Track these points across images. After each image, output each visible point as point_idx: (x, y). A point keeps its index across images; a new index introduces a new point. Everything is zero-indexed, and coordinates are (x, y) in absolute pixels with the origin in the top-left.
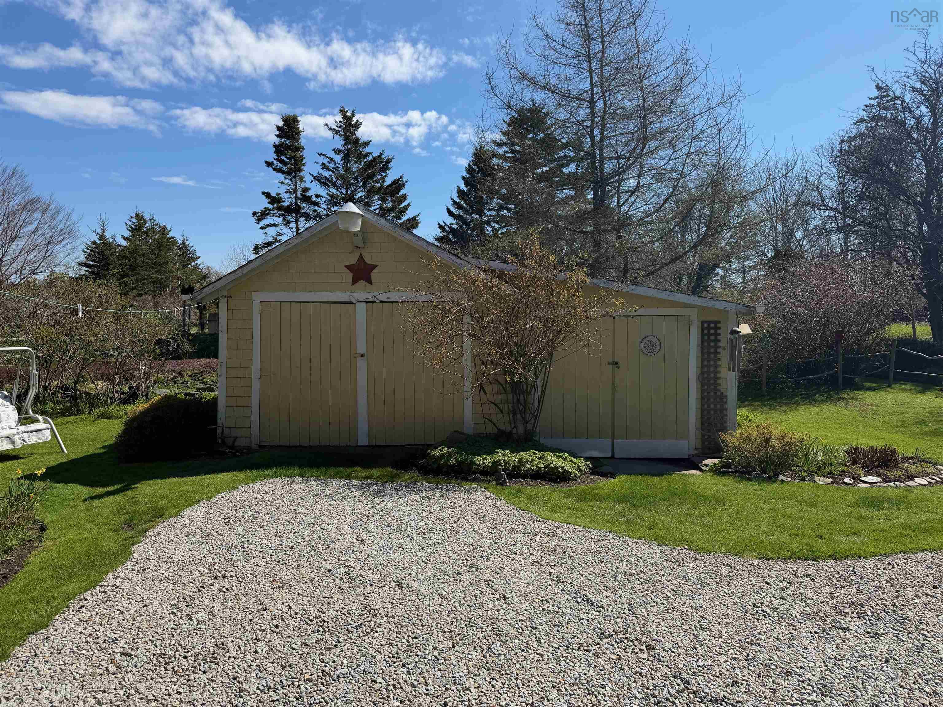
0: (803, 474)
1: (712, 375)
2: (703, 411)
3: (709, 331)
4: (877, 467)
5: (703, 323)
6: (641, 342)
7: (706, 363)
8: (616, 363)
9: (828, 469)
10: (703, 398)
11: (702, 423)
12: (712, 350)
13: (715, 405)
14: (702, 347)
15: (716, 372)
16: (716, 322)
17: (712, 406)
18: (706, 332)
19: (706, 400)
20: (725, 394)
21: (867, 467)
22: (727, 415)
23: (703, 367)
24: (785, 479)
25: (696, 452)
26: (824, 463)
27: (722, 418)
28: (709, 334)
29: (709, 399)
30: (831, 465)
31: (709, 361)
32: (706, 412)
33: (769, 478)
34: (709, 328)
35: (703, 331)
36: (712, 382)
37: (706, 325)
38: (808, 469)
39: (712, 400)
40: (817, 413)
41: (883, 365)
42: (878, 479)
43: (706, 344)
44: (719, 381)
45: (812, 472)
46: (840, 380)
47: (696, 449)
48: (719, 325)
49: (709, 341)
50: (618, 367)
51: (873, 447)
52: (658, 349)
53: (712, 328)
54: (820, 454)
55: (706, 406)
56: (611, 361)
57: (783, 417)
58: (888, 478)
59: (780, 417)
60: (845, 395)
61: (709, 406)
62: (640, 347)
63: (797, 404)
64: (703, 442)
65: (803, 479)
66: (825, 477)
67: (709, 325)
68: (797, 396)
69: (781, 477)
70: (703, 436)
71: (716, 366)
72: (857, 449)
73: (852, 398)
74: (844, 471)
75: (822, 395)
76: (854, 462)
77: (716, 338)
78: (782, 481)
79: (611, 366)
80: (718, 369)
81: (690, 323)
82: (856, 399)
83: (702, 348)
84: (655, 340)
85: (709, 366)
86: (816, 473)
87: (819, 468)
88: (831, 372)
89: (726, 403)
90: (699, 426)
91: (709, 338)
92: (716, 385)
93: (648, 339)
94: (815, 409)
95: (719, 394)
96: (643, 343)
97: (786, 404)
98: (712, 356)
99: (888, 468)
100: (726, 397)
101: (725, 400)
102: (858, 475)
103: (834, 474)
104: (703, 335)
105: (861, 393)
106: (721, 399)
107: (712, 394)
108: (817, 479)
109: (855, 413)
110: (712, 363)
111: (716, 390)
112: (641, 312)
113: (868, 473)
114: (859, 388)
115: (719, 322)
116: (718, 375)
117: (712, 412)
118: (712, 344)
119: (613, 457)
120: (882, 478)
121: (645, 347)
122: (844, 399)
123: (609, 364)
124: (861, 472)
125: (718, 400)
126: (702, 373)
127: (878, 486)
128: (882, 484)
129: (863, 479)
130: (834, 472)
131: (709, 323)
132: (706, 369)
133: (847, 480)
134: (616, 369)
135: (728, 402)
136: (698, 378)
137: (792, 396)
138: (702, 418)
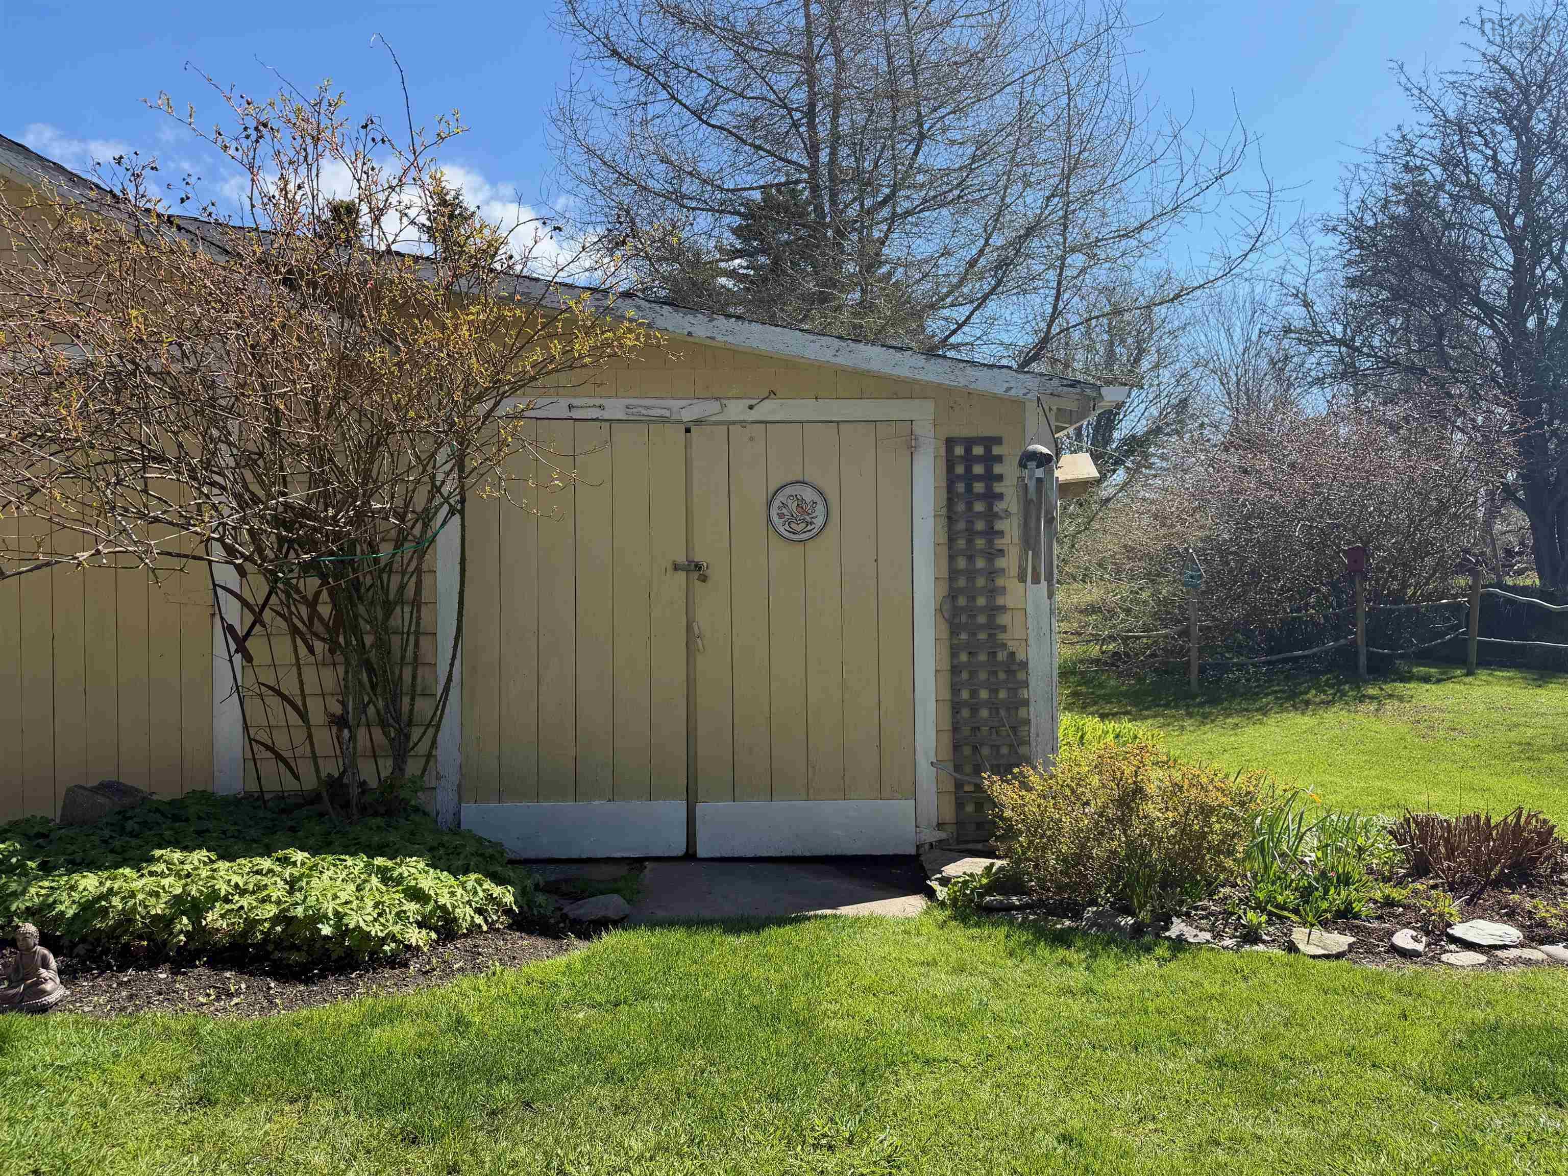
0: (1252, 917)
1: (981, 601)
2: (956, 708)
3: (968, 469)
4: (1496, 884)
5: (950, 443)
6: (769, 504)
7: (962, 563)
8: (698, 567)
9: (1338, 897)
10: (955, 670)
11: (956, 747)
12: (980, 526)
13: (994, 691)
14: (949, 518)
15: (993, 592)
16: (990, 442)
17: (984, 694)
18: (960, 470)
19: (965, 675)
20: (1021, 656)
21: (1466, 884)
22: (1028, 722)
23: (953, 574)
24: (1190, 933)
25: (942, 835)
26: (1323, 874)
27: (1014, 729)
28: (969, 478)
29: (973, 674)
30: (1345, 880)
31: (971, 558)
32: (965, 713)
33: (1138, 930)
34: (969, 459)
35: (950, 467)
36: (982, 619)
37: (959, 451)
38: (1270, 899)
39: (983, 676)
40: (1311, 730)
41: (1455, 628)
42: (1512, 933)
43: (961, 507)
44: (1003, 619)
45: (1283, 907)
46: (1363, 660)
47: (940, 826)
48: (996, 450)
49: (971, 497)
50: (704, 579)
51: (1468, 818)
52: (819, 521)
53: (979, 459)
54: (1311, 841)
55: (965, 695)
56: (682, 559)
57: (1229, 739)
58: (1542, 924)
59: (1223, 739)
60: (1371, 691)
61: (974, 693)
62: (769, 519)
63: (1264, 711)
64: (960, 805)
65: (1251, 937)
66: (1325, 925)
67: (968, 450)
68: (1267, 695)
69: (1178, 927)
70: (959, 785)
71: (992, 573)
72: (1426, 826)
73: (1391, 696)
74: (1389, 903)
75: (1324, 692)
76: (1420, 869)
77: (989, 488)
78: (1179, 944)
79: (682, 575)
80: (1000, 582)
81: (912, 448)
82: (1401, 699)
83: (951, 519)
84: (808, 495)
85: (971, 575)
86: (1296, 911)
87: (1306, 893)
88: (1342, 641)
89: (1026, 684)
90: (947, 754)
91: (969, 488)
92: (994, 628)
93: (788, 491)
94: (1302, 721)
95: (1001, 656)
96: (776, 504)
97: (1239, 712)
98: (980, 543)
99: (1531, 886)
100: (1024, 665)
101: (1021, 676)
102: (1441, 916)
103: (1357, 916)
104: (951, 480)
105: (1411, 686)
106: (1010, 672)
107: (983, 657)
108: (1299, 935)
109: (1403, 729)
110: (980, 563)
111: (994, 645)
112: (768, 410)
113: (1472, 909)
114: (1406, 678)
115: (998, 441)
116: (1000, 601)
117: (984, 713)
118: (979, 507)
119: (690, 856)
120: (1521, 927)
121: (781, 516)
122: (1372, 698)
123: (676, 567)
124: (1451, 906)
125: (1002, 676)
126: (952, 596)
127: (1514, 962)
128: (1527, 953)
129: (1458, 931)
130: (1356, 907)
131: (969, 443)
132: (962, 582)
133: (1404, 938)
134: (698, 583)
135: (1032, 682)
136: (939, 610)
137: (1255, 696)
138: (955, 729)
